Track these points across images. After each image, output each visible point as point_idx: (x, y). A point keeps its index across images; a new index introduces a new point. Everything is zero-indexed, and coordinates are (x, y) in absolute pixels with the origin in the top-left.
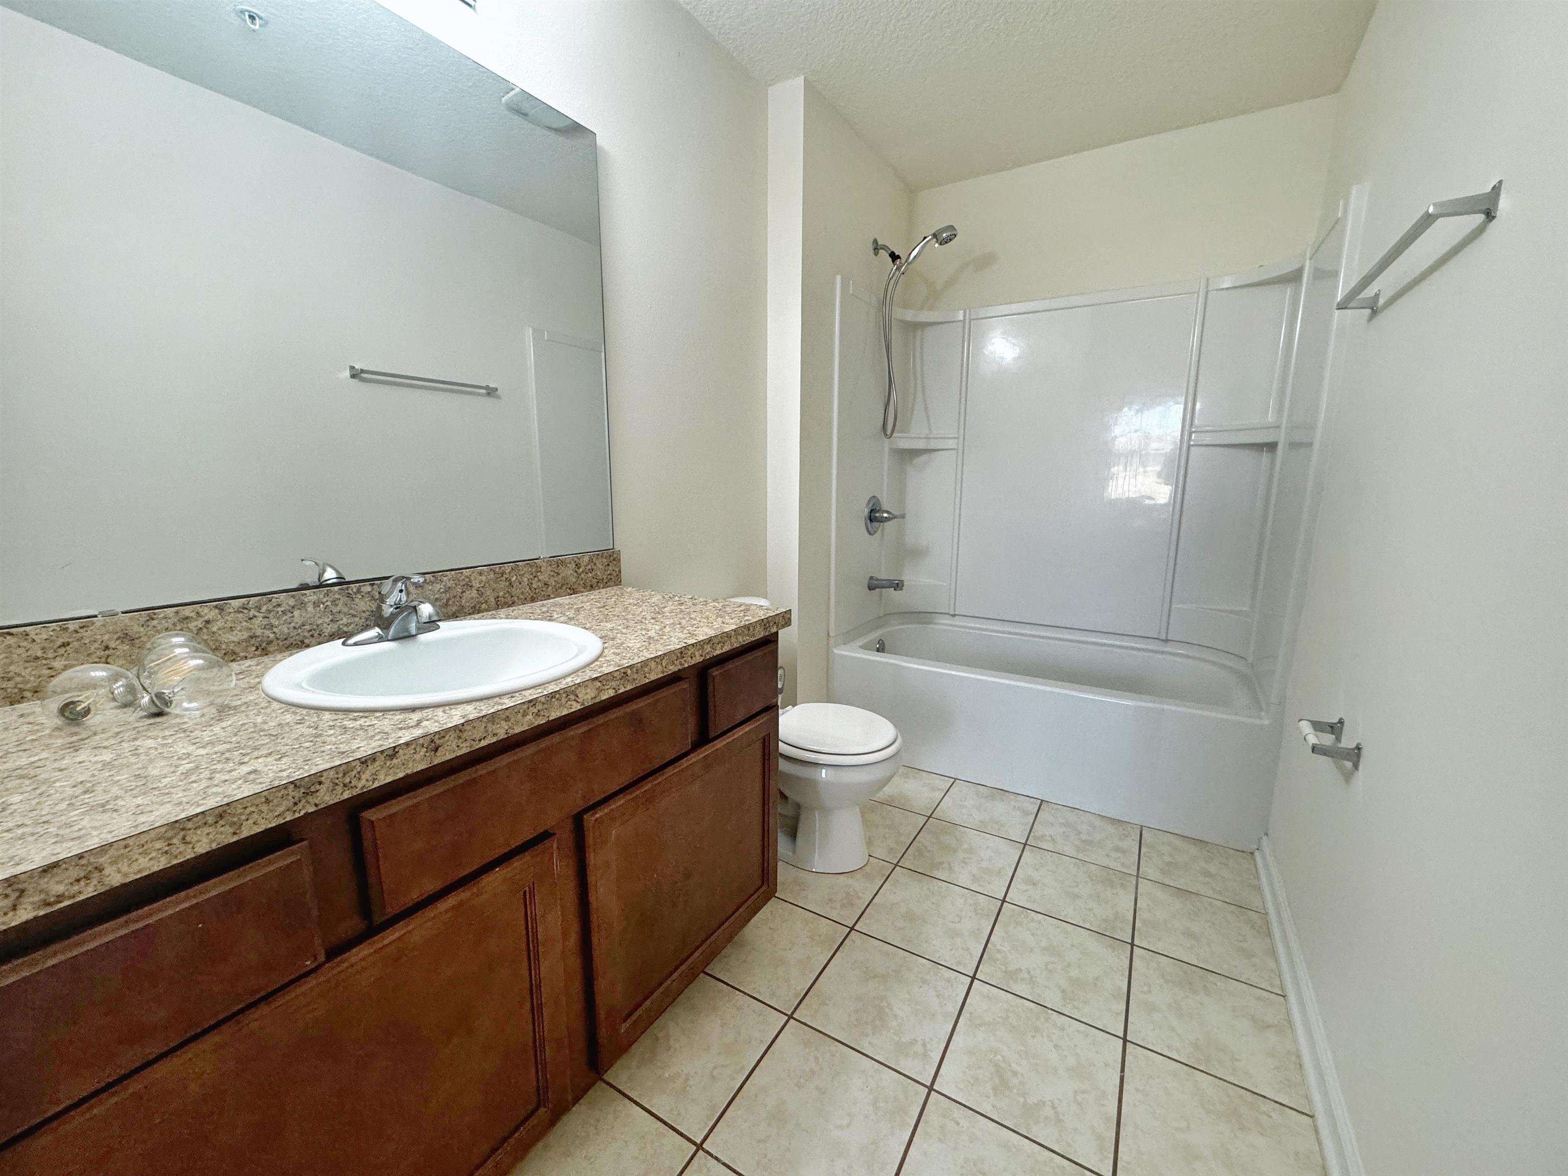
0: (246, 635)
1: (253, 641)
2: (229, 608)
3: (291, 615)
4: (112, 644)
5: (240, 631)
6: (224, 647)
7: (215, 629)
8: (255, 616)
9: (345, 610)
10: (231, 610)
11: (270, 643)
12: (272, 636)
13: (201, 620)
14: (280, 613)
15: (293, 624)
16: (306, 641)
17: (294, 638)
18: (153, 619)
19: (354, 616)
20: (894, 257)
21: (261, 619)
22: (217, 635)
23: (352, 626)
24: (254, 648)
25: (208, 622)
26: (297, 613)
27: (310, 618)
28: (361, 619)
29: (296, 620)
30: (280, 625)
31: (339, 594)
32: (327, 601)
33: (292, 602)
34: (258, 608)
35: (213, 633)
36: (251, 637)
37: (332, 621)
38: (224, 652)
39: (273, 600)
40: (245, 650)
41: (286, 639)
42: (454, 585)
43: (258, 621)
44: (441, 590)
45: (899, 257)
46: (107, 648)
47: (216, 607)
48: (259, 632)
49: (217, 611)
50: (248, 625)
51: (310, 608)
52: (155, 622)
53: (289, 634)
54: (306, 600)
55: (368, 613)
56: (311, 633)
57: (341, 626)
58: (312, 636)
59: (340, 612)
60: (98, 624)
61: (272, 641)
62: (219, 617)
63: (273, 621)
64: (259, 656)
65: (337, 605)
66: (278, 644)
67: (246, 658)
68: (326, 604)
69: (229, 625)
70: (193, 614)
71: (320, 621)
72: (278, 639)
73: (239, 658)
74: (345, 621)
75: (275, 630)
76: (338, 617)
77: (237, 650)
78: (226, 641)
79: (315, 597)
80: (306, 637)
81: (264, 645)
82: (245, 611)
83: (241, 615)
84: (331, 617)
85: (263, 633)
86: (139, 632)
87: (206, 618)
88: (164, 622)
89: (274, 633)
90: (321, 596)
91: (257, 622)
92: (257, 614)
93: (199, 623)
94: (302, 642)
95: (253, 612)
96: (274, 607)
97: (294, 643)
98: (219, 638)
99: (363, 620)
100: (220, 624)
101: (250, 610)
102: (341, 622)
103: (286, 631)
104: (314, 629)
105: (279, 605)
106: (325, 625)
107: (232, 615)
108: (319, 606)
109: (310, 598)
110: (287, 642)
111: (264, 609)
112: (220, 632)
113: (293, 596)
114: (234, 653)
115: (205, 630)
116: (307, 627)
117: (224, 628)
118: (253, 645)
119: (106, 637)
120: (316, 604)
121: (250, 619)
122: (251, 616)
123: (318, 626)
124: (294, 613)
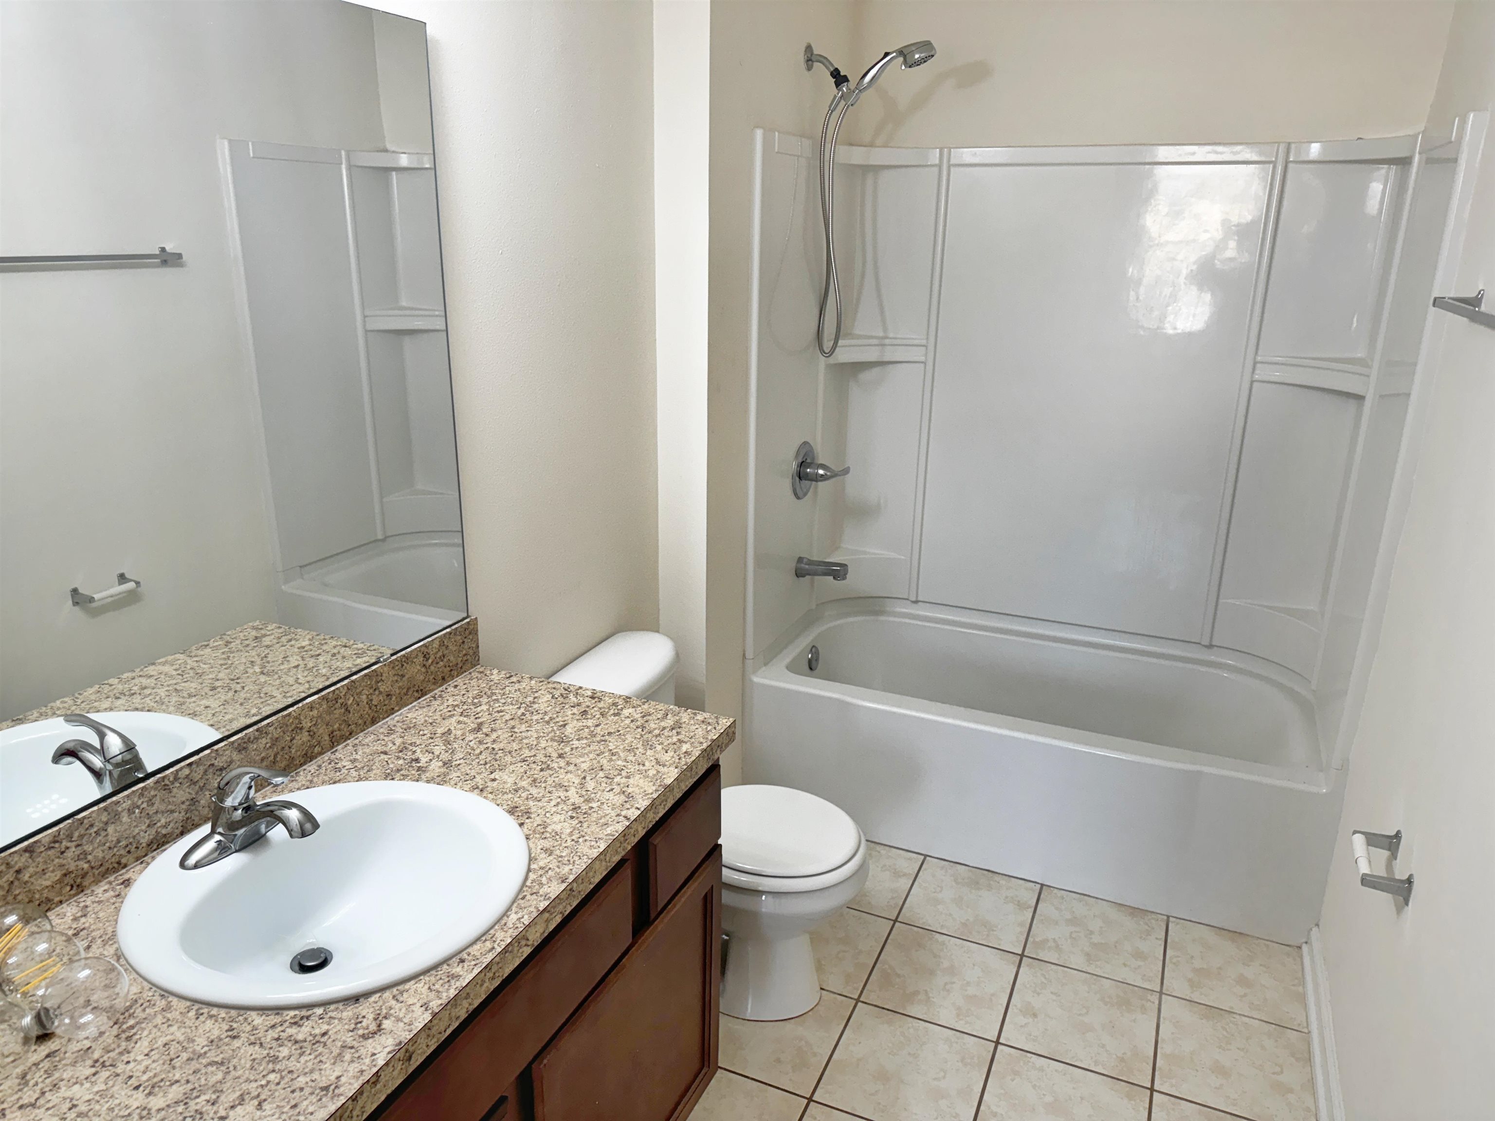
0: (59, 874)
1: (68, 879)
2: (39, 847)
3: (106, 833)
5: (53, 872)
6: (37, 896)
7: (26, 878)
8: (68, 848)
9: (163, 807)
10: (42, 849)
11: (84, 875)
12: (86, 866)
13: (12, 871)
14: (94, 835)
15: (108, 845)
16: (124, 861)
17: (110, 862)
19: (172, 812)
20: (839, 78)
21: (74, 849)
22: (29, 884)
23: (172, 825)
24: (68, 888)
25: (18, 872)
26: (111, 829)
27: (125, 830)
28: (180, 813)
29: (110, 838)
30: (94, 849)
31: (155, 789)
32: (143, 803)
33: (104, 815)
34: (70, 837)
35: (26, 883)
36: (65, 875)
37: (149, 826)
38: (37, 902)
39: (85, 821)
40: (60, 893)
41: (101, 865)
42: (282, 734)
44: (268, 745)
45: (845, 79)
47: (26, 850)
48: (72, 867)
49: (27, 855)
50: (61, 861)
51: (125, 818)
53: (104, 858)
54: (120, 809)
55: (187, 803)
56: (127, 849)
57: (159, 830)
58: (129, 852)
59: (157, 812)
61: (87, 873)
62: (30, 861)
63: (85, 848)
64: (74, 895)
65: (153, 804)
66: (93, 875)
67: (61, 902)
68: (142, 807)
69: (41, 867)
71: (136, 831)
72: (92, 868)
73: (53, 906)
74: (163, 821)
75: (90, 857)
76: (155, 818)
77: (51, 895)
78: (39, 888)
79: (130, 802)
80: (122, 856)
81: (79, 880)
82: (57, 845)
83: (53, 851)
84: (148, 822)
85: (77, 866)
87: (17, 868)
89: (89, 861)
90: (136, 799)
91: (69, 854)
92: (69, 844)
94: (119, 863)
96: (87, 829)
97: (111, 867)
98: (32, 888)
99: (183, 814)
100: (31, 870)
101: (61, 843)
102: (159, 824)
103: (101, 855)
104: (131, 843)
105: (92, 826)
106: (142, 834)
107: (43, 854)
108: (134, 812)
109: (124, 805)
110: (102, 869)
111: (76, 833)
112: (32, 880)
113: (105, 810)
114: (48, 900)
115: (16, 883)
116: (123, 843)
117: (36, 873)
118: (67, 884)
120: (130, 811)
121: (62, 853)
122: (63, 850)
123: (134, 837)
124: (109, 829)
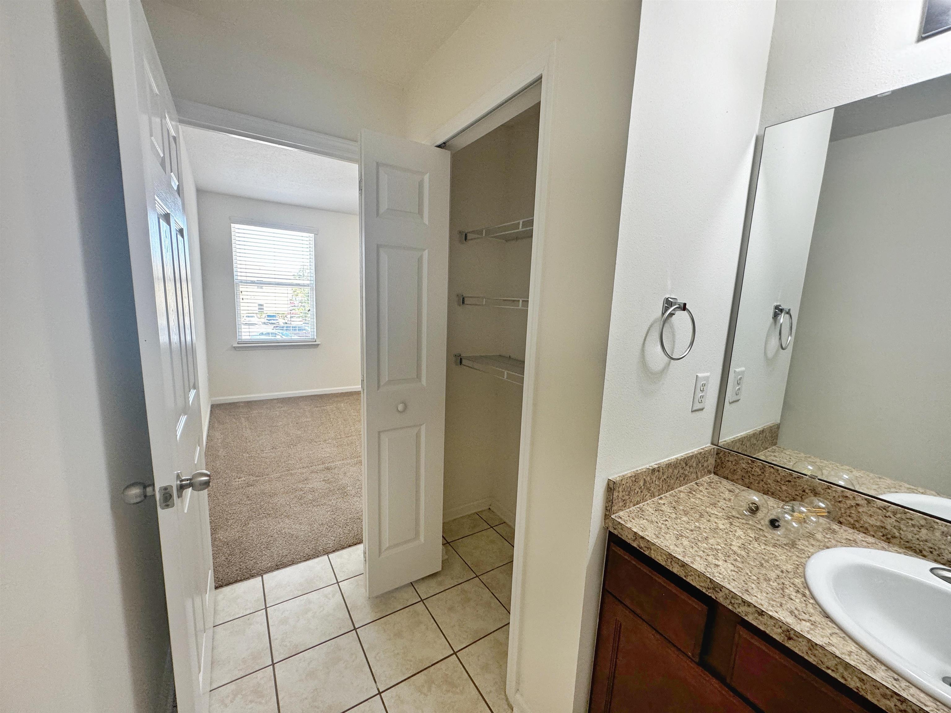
0: (878, 524)
1: (883, 530)
2: (874, 504)
3: (919, 530)
4: (807, 491)
5: (876, 520)
6: (862, 522)
7: (860, 510)
8: (890, 517)
10: (876, 505)
11: (894, 537)
12: (897, 534)
13: (854, 502)
14: (910, 524)
15: (917, 536)
17: (915, 545)
18: (829, 489)
21: (894, 521)
22: (861, 514)
24: (881, 534)
25: (858, 505)
26: (924, 531)
27: (935, 540)
29: (921, 535)
30: (907, 531)
33: (923, 522)
34: (895, 513)
35: (859, 512)
36: (882, 527)
38: (861, 525)
39: (908, 514)
40: (875, 532)
41: (907, 542)
43: (892, 520)
46: (804, 491)
47: (866, 499)
48: (889, 527)
49: (866, 502)
50: (883, 519)
51: (938, 534)
52: (830, 491)
53: (911, 540)
54: (936, 527)
56: (931, 550)
58: (931, 552)
60: (804, 479)
61: (896, 538)
62: (866, 505)
63: (902, 526)
64: (883, 540)
66: (900, 542)
67: (874, 536)
69: (870, 513)
70: (851, 497)
71: (943, 547)
72: (901, 538)
73: (868, 534)
75: (901, 532)
77: (870, 528)
78: (865, 520)
80: (925, 550)
81: (889, 536)
82: (884, 511)
83: (881, 511)
85: (892, 529)
86: (820, 492)
87: (857, 502)
88: (834, 493)
89: (900, 534)
91: (889, 520)
92: (892, 516)
93: (853, 503)
94: (921, 551)
95: (889, 514)
96: (907, 519)
97: (914, 548)
98: (861, 517)
100: (865, 509)
101: (888, 512)
103: (910, 537)
104: (935, 550)
105: (912, 519)
106: (946, 551)
107: (875, 508)
108: (947, 537)
110: (908, 545)
111: (898, 516)
112: (863, 514)
113: (925, 519)
114: (867, 529)
115: (854, 508)
116: (930, 545)
117: (867, 513)
118: (882, 532)
119: (806, 486)
121: (886, 517)
123: (939, 548)
124: (922, 530)
